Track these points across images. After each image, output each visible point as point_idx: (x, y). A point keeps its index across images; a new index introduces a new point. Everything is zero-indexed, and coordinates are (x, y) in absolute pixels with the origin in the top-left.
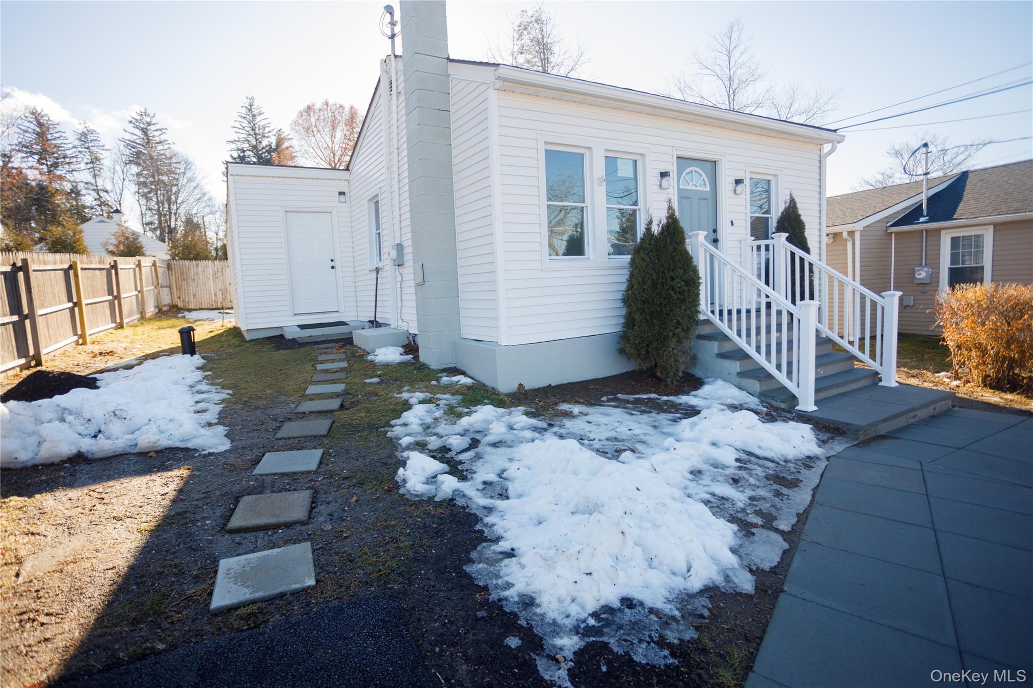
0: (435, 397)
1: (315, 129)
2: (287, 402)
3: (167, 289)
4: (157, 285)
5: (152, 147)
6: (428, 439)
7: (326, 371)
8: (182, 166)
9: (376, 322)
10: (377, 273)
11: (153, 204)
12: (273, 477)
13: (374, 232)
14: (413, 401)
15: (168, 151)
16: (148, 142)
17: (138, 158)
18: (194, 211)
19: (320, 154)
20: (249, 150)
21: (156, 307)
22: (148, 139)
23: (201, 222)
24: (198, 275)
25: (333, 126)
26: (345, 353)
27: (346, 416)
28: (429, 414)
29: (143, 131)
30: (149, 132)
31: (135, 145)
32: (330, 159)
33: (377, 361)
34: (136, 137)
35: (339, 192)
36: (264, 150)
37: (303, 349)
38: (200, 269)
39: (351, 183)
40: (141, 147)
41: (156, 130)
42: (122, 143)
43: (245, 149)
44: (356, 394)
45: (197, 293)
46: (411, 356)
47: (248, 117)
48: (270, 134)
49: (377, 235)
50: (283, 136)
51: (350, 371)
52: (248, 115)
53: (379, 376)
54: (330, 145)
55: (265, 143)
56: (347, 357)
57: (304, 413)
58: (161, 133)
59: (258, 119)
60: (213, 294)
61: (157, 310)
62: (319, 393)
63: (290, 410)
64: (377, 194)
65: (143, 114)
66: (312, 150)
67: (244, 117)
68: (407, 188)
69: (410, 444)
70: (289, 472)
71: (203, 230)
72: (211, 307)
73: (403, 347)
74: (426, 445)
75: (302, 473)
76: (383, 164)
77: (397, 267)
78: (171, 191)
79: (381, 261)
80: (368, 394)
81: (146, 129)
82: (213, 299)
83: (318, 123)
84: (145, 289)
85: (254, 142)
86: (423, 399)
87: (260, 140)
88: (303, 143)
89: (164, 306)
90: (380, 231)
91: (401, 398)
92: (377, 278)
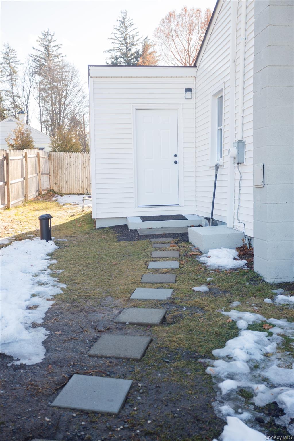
0: (267, 321)
1: (174, 34)
2: (111, 306)
3: (47, 176)
4: (39, 173)
5: (50, 60)
6: (255, 386)
7: (157, 271)
8: (70, 75)
9: (213, 219)
10: (217, 170)
11: (49, 106)
12: (71, 414)
13: (217, 127)
14: (242, 324)
15: (61, 62)
16: (48, 56)
17: (41, 69)
18: (77, 111)
19: (177, 56)
20: (121, 57)
21: (37, 191)
22: (48, 54)
23: (82, 119)
24: (70, 165)
25: (190, 30)
26: (179, 250)
27: (165, 335)
28: (259, 346)
29: (46, 48)
30: (49, 48)
31: (40, 59)
32: (186, 60)
33: (209, 264)
34: (40, 53)
35: (186, 89)
36: (133, 57)
37: (142, 242)
38: (72, 160)
39: (197, 79)
40: (44, 60)
41: (54, 46)
42: (31, 58)
43: (118, 57)
44: (181, 304)
45: (69, 180)
46: (245, 262)
47: (121, 29)
48: (138, 42)
49: (220, 131)
50: (148, 43)
51: (180, 274)
52: (122, 27)
53: (209, 284)
54: (187, 48)
55: (134, 50)
56: (180, 255)
57: (124, 323)
58: (58, 48)
59: (130, 29)
60: (81, 181)
61: (37, 194)
62: (145, 298)
63: (111, 317)
64: (222, 89)
65: (46, 34)
66: (171, 54)
67: (118, 29)
68: (251, 81)
69: (232, 390)
70: (89, 410)
71: (82, 126)
72: (79, 192)
73: (237, 249)
74: (252, 397)
75: (103, 414)
76: (229, 58)
77: (236, 165)
78: (62, 95)
79: (221, 157)
80: (193, 307)
81: (48, 45)
82: (81, 185)
83: (177, 28)
84: (29, 176)
85: (125, 50)
86: (254, 322)
87: (130, 48)
88: (163, 48)
89: (43, 190)
90: (222, 127)
91: (228, 317)
92: (216, 175)
